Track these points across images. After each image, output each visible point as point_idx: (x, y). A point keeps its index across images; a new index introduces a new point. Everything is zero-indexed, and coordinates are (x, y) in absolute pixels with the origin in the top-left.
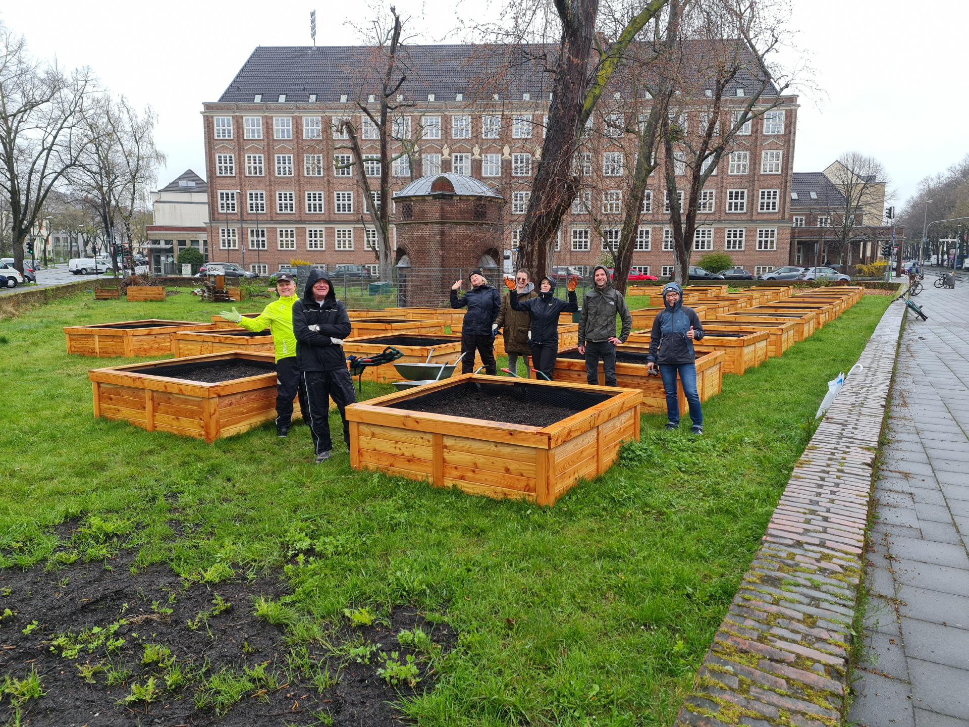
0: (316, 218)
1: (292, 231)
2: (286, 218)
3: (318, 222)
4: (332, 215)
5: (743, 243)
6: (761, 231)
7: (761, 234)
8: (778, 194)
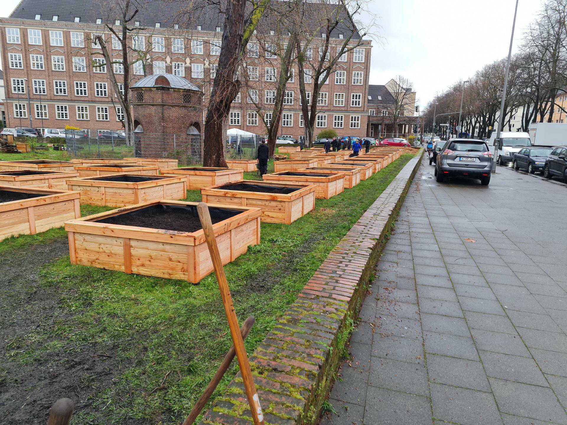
1: (66, 107)
2: (61, 98)
3: (84, 101)
4: (93, 98)
5: (343, 124)
6: (352, 117)
7: (352, 119)
8: (361, 96)
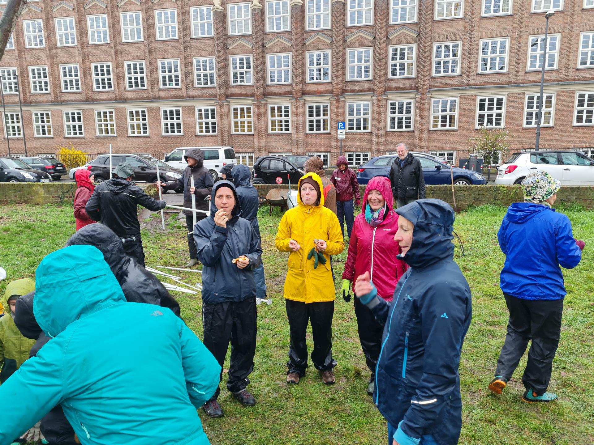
0: (105, 96)
1: (79, 114)
2: (72, 97)
3: (108, 101)
4: (123, 92)
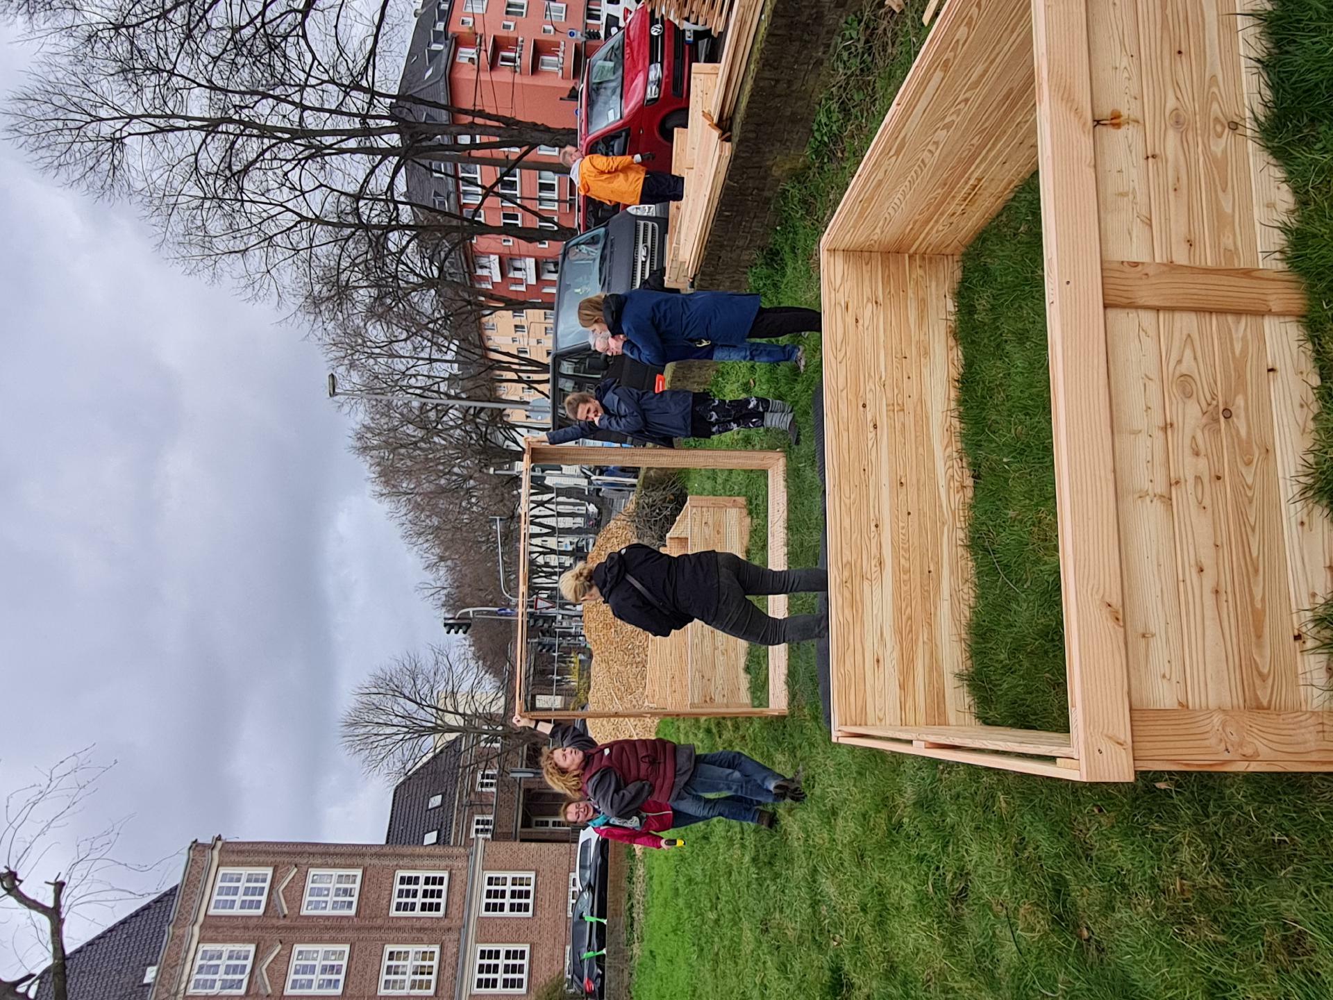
5: (512, 947)
6: (487, 908)
7: (495, 907)
8: (407, 874)
